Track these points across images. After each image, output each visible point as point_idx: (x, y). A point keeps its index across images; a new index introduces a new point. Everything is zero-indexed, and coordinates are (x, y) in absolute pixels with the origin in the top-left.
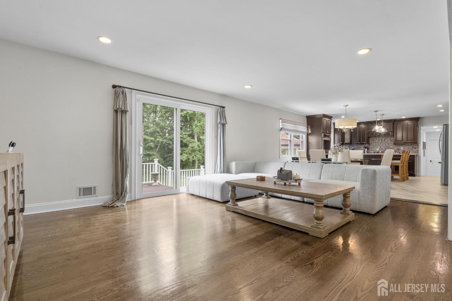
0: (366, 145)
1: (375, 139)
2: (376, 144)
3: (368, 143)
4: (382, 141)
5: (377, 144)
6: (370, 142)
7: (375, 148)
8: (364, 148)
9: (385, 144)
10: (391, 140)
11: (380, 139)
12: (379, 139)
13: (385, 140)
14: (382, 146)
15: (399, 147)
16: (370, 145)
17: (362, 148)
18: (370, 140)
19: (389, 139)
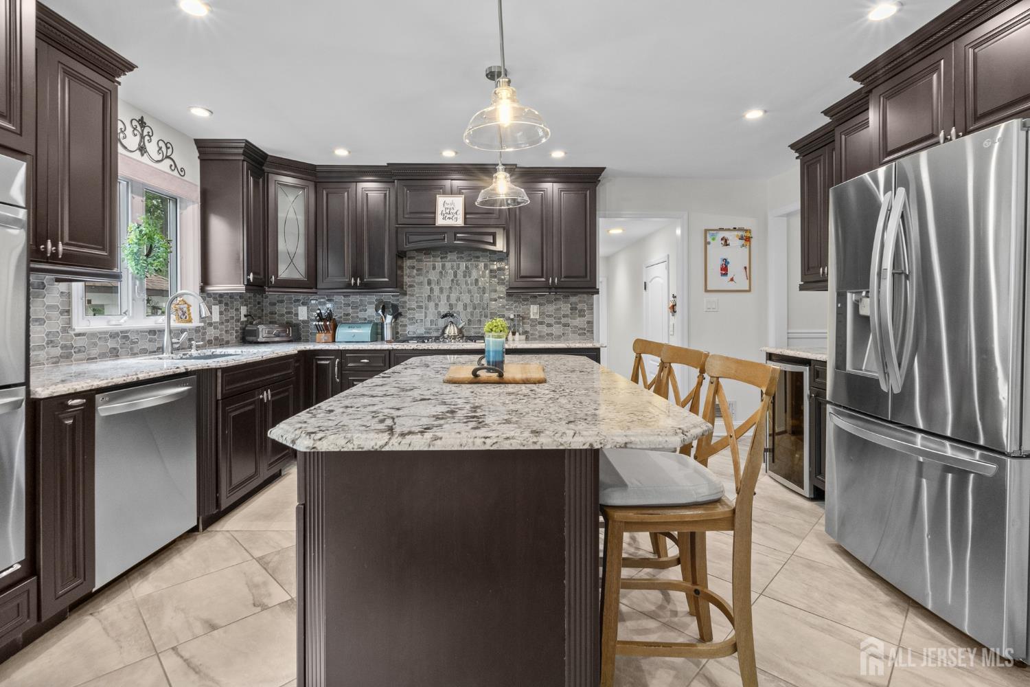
0: (389, 297)
1: (427, 262)
2: (432, 290)
3: (398, 284)
4: (455, 276)
5: (436, 289)
6: (406, 279)
7: (427, 308)
8: (377, 311)
9: (469, 291)
10: (491, 271)
11: (448, 265)
12: (443, 266)
13: (467, 273)
14: (458, 299)
15: (521, 309)
16: (405, 294)
17: (371, 311)
18: (407, 271)
19: (486, 267)
